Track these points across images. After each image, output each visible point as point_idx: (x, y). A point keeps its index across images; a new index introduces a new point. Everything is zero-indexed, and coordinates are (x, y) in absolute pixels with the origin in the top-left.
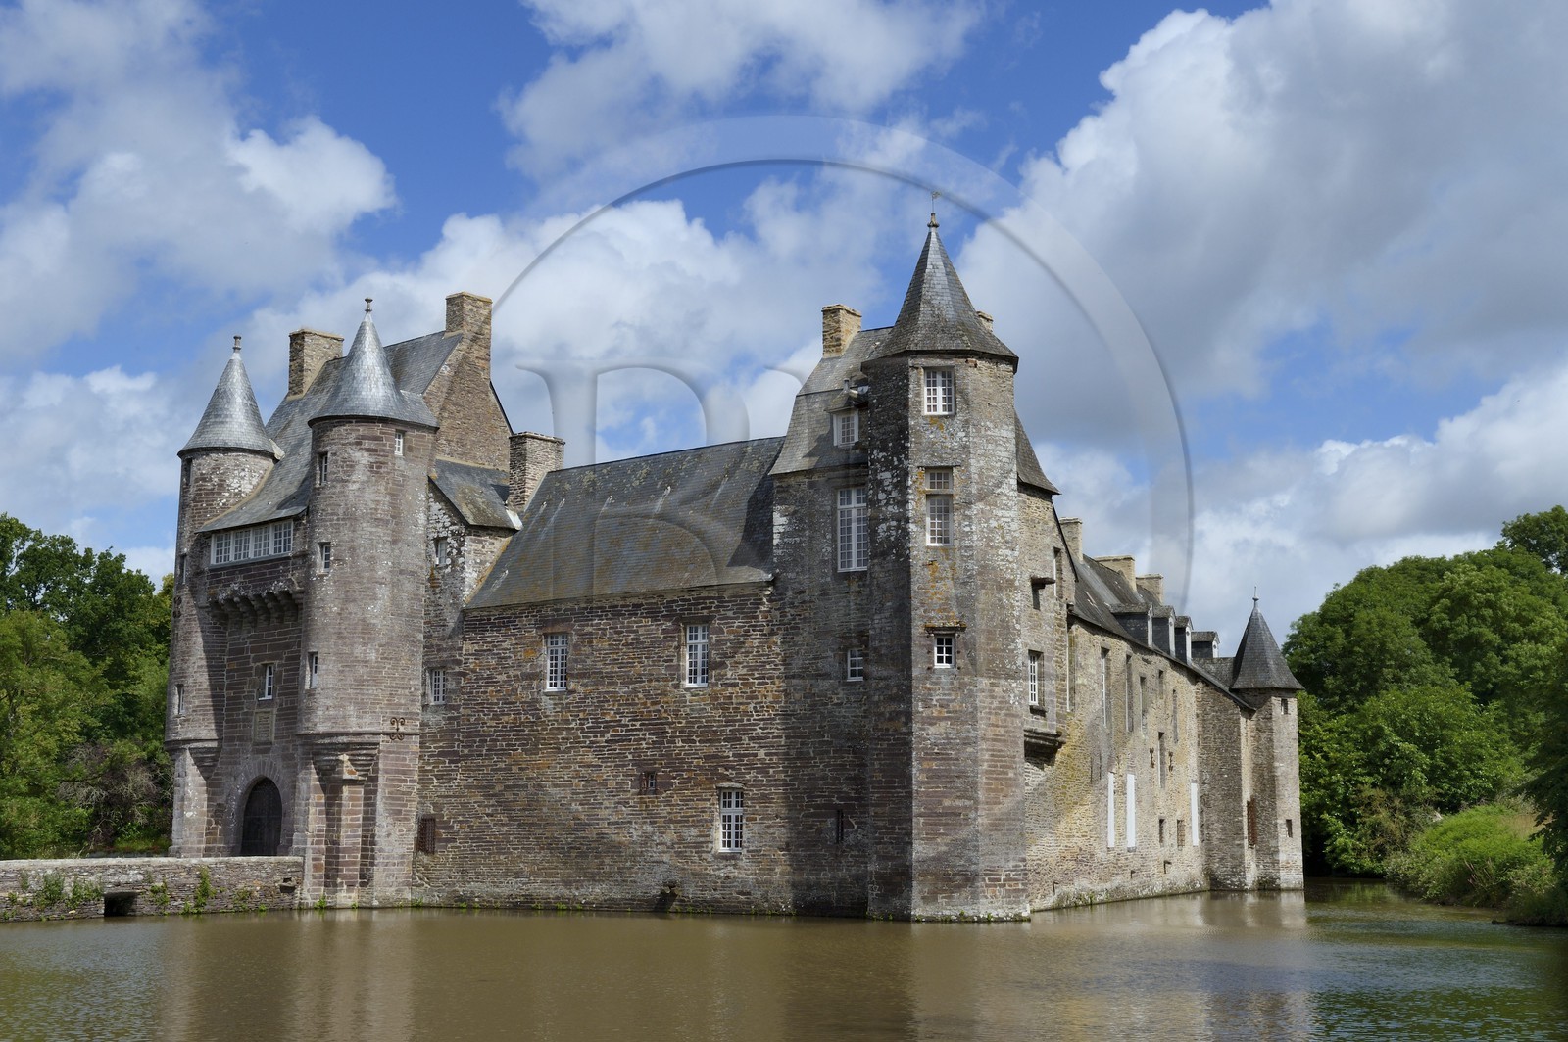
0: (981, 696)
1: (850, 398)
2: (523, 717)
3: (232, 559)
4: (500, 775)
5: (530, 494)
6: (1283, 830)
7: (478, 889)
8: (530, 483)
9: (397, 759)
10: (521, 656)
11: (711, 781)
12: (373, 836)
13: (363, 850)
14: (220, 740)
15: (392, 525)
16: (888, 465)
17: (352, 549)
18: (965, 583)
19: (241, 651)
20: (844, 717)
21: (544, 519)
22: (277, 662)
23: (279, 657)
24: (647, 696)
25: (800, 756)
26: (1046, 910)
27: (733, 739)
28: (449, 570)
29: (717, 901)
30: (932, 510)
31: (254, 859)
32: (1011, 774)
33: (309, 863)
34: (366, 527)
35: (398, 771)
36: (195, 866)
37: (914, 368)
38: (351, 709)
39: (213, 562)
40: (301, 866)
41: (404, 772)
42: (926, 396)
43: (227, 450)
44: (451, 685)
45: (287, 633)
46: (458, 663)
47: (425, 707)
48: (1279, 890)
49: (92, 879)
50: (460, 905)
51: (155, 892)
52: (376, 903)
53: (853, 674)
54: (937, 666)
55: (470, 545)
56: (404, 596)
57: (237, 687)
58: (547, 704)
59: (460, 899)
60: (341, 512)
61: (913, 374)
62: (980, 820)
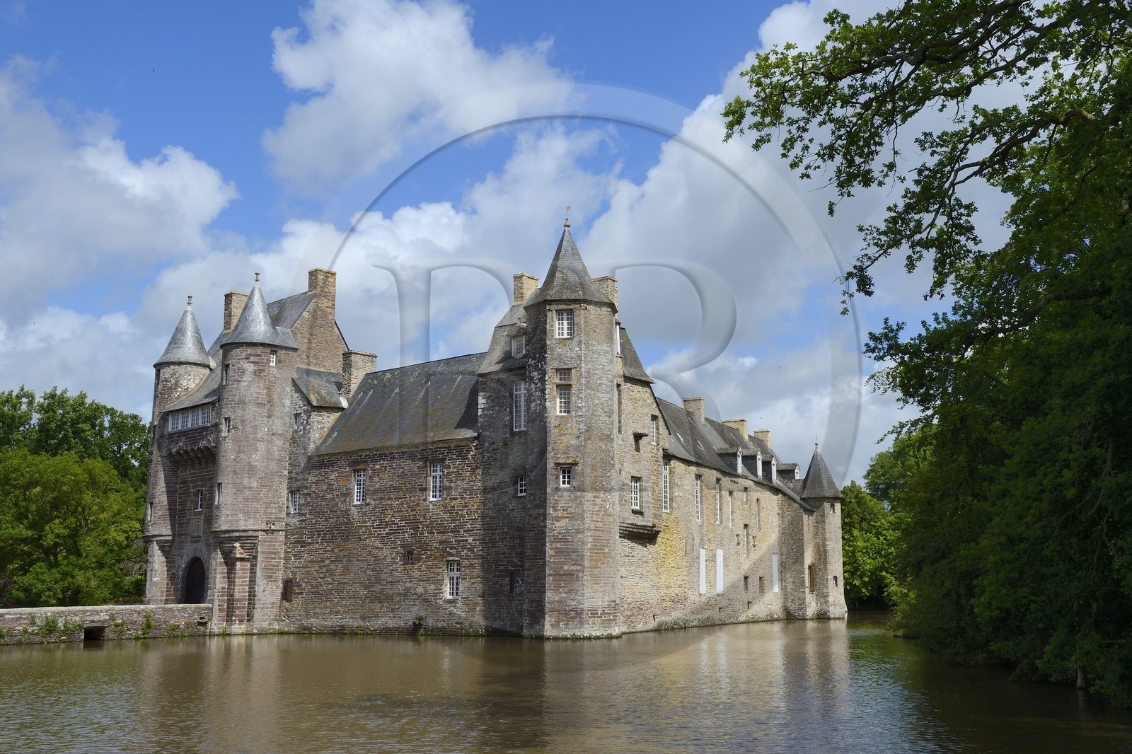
0: (587, 504)
1: (521, 328)
2: (341, 519)
3: (180, 428)
4: (328, 554)
5: (354, 386)
6: (831, 583)
7: (315, 622)
8: (354, 381)
9: (270, 545)
10: (341, 483)
11: (443, 556)
12: (254, 591)
13: (249, 600)
14: (173, 535)
15: (268, 407)
16: (536, 368)
17: (243, 421)
18: (578, 437)
19: (186, 482)
20: (515, 517)
21: (360, 402)
22: (204, 489)
23: (205, 486)
24: (409, 506)
25: (492, 541)
26: (647, 631)
27: (455, 531)
28: (302, 433)
29: (444, 628)
30: (561, 394)
31: (181, 605)
32: (606, 550)
33: (216, 608)
34: (251, 408)
35: (270, 553)
36: (143, 610)
37: (549, 310)
38: (241, 516)
39: (170, 430)
40: (211, 610)
41: (274, 553)
42: (557, 326)
43: (180, 363)
44: (302, 501)
45: (209, 471)
46: (306, 488)
47: (288, 514)
48: (829, 619)
49: (77, 618)
50: (304, 633)
51: (117, 626)
52: (255, 631)
53: (521, 492)
54: (562, 486)
55: (315, 417)
56: (275, 448)
57: (183, 503)
58: (354, 511)
59: (305, 628)
60: (236, 399)
61: (549, 314)
62: (585, 577)
